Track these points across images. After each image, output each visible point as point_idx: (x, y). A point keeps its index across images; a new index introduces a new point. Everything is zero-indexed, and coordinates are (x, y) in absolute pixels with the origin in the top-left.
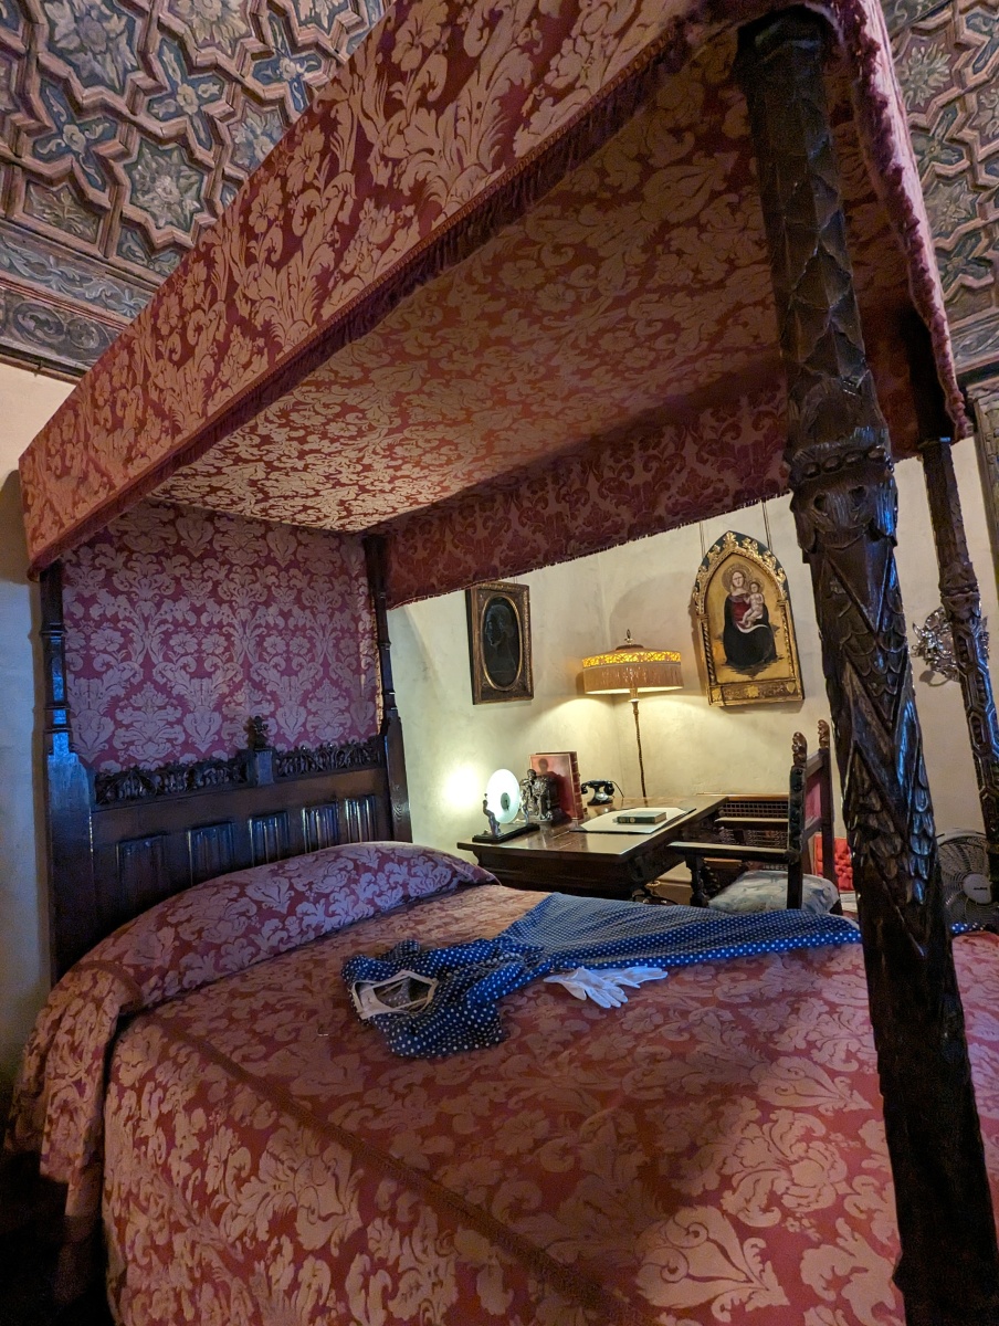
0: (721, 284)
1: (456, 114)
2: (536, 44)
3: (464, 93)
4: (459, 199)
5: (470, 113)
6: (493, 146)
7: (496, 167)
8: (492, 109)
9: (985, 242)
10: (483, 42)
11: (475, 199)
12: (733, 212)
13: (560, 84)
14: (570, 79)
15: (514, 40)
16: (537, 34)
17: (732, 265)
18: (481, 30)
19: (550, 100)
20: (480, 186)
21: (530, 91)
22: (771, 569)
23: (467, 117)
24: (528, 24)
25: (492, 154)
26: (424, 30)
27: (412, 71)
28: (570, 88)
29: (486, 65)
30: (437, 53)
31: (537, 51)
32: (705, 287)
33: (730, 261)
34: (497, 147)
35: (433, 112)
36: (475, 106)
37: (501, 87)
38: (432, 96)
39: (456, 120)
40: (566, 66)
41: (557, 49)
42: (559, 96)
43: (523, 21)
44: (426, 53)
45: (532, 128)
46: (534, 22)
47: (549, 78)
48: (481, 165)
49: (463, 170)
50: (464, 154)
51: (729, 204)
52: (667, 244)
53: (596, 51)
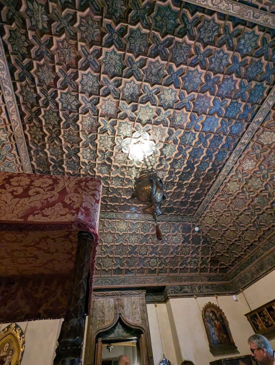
0: (53, 253)
1: (19, 202)
2: (44, 204)
3: (23, 199)
4: (7, 218)
5: (22, 204)
6: (23, 214)
7: (21, 218)
8: (27, 207)
9: (101, 260)
10: (33, 194)
11: (11, 221)
12: (62, 242)
13: (45, 214)
14: (48, 214)
15: (40, 200)
16: (45, 203)
17: (57, 251)
18: (34, 192)
19: (42, 215)
20: (14, 219)
21: (38, 210)
22: (21, 344)
23: (21, 204)
24: (45, 200)
25: (22, 215)
26: (22, 182)
27: (13, 185)
28: (47, 216)
29: (32, 199)
30: (22, 188)
31: (43, 205)
32: (49, 252)
33: (57, 250)
34: (24, 215)
35: (13, 196)
36: (24, 204)
37: (32, 205)
38: (15, 193)
39: (18, 203)
40: (48, 211)
41: (48, 208)
42: (44, 215)
43: (44, 198)
44: (19, 186)
45: (35, 217)
46: (46, 200)
47: (43, 211)
48: (17, 215)
49: (12, 213)
50: (15, 210)
51: (62, 240)
52: (46, 240)
53: (55, 214)
